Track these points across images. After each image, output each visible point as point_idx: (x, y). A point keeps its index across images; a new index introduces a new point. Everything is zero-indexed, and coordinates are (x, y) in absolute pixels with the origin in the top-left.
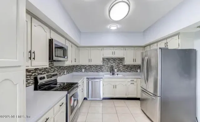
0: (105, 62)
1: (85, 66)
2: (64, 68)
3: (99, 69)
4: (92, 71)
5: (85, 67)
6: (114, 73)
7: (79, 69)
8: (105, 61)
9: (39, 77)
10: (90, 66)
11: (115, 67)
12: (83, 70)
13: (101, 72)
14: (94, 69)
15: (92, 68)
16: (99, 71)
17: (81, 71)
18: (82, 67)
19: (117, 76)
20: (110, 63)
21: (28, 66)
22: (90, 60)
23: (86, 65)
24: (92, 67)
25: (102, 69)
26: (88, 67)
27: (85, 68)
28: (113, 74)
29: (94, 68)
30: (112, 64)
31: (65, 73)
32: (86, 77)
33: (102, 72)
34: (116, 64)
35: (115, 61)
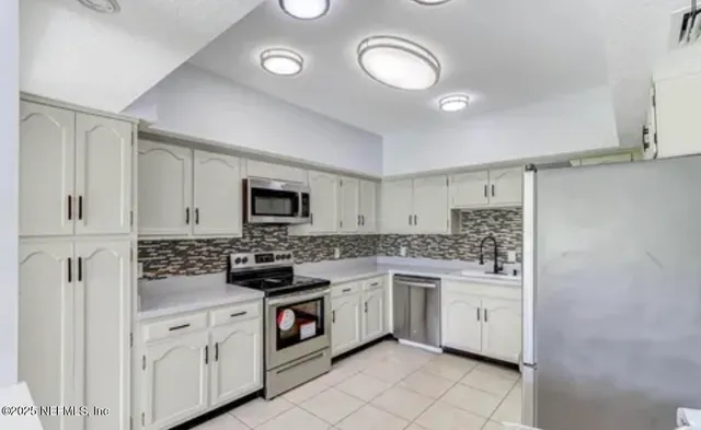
0: (470, 224)
1: (409, 239)
2: (332, 241)
3: (451, 247)
4: (429, 256)
5: (409, 242)
6: (499, 265)
7: (393, 245)
8: (472, 220)
9: (234, 257)
10: (422, 236)
11: (510, 243)
12: (403, 250)
13: (458, 260)
14: (433, 249)
15: (429, 243)
16: (450, 254)
17: (398, 254)
18: (399, 241)
19: (511, 277)
20: (487, 228)
21: (187, 235)
22: (413, 220)
23: (410, 236)
24: (428, 240)
25: (462, 250)
26: (416, 242)
27: (409, 245)
28: (497, 270)
29: (434, 245)
30: (496, 231)
31: (337, 256)
32: (391, 272)
33: (462, 259)
34: (512, 231)
35: (511, 220)
